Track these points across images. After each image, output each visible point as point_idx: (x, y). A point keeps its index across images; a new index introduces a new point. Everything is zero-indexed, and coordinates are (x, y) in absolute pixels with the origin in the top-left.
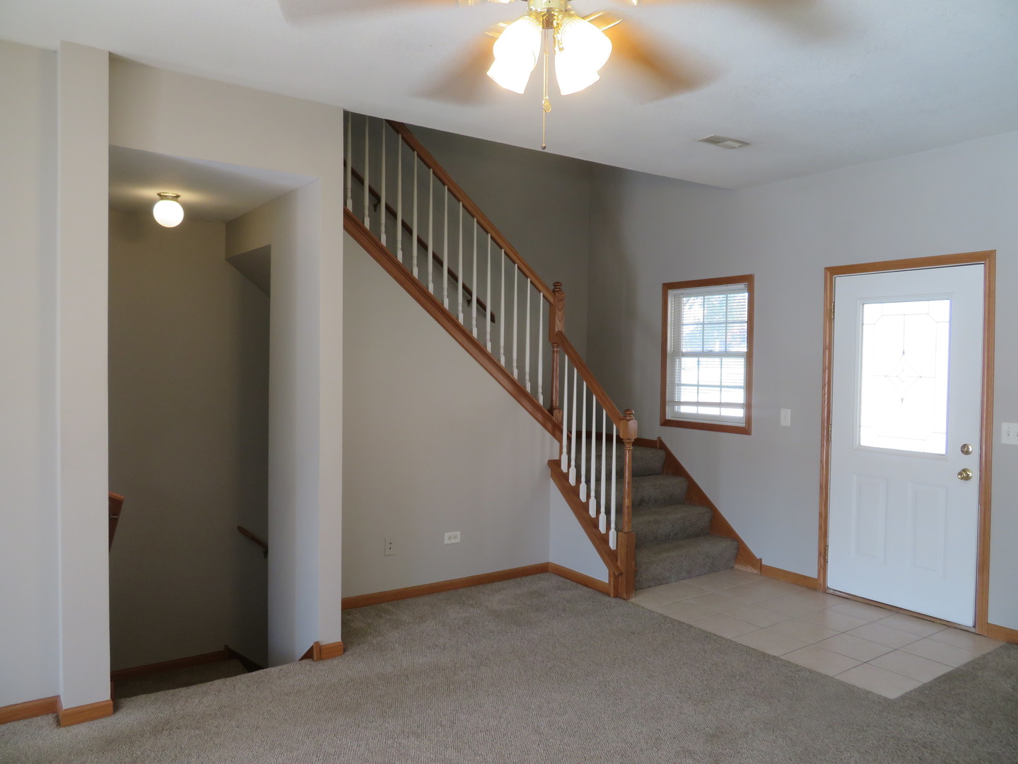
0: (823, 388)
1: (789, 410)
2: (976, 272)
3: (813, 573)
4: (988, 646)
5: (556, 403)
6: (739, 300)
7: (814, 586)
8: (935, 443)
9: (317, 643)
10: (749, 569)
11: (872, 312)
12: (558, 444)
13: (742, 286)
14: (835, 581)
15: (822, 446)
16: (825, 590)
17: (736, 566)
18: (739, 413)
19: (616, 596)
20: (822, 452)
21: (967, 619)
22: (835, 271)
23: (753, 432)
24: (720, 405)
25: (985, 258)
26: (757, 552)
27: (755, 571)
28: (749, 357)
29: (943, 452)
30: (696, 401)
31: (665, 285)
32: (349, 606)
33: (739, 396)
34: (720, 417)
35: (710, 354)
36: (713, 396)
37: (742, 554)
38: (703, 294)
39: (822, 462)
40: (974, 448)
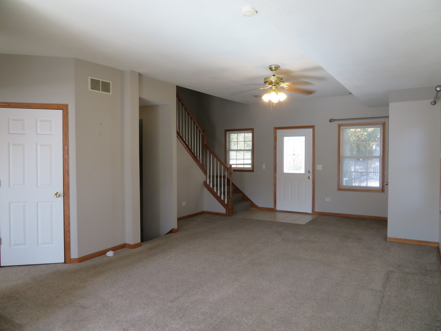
0: (274, 158)
1: (265, 165)
2: (311, 130)
3: (272, 207)
4: (315, 217)
5: (204, 164)
6: (249, 135)
7: (273, 210)
8: (302, 171)
9: (173, 228)
10: (255, 209)
11: (286, 139)
12: (205, 176)
13: (250, 131)
14: (278, 208)
15: (274, 173)
16: (276, 211)
17: (251, 209)
18: (250, 166)
19: (229, 216)
20: (274, 175)
21: (310, 211)
22: (277, 128)
23: (255, 171)
24: (244, 164)
25: (312, 127)
26: (256, 204)
27: (256, 209)
28: (253, 151)
29: (304, 173)
30: (236, 163)
31: (225, 130)
32: (179, 219)
33: (250, 162)
34: (244, 168)
35: (240, 150)
36: (242, 162)
37: (253, 205)
38: (237, 133)
39: (274, 177)
40: (311, 171)
